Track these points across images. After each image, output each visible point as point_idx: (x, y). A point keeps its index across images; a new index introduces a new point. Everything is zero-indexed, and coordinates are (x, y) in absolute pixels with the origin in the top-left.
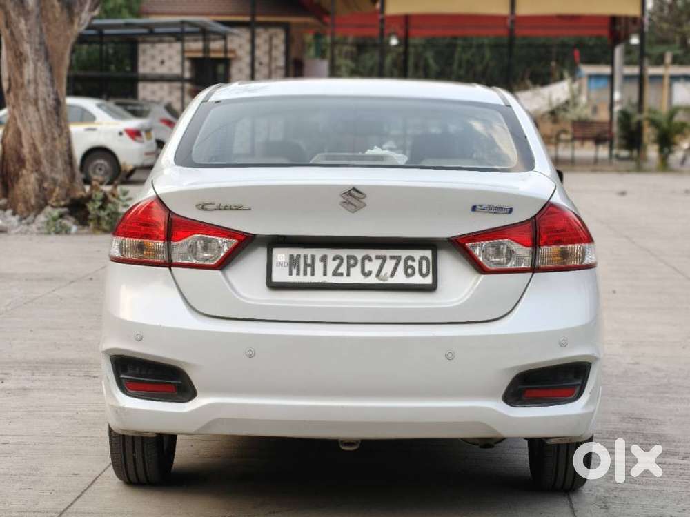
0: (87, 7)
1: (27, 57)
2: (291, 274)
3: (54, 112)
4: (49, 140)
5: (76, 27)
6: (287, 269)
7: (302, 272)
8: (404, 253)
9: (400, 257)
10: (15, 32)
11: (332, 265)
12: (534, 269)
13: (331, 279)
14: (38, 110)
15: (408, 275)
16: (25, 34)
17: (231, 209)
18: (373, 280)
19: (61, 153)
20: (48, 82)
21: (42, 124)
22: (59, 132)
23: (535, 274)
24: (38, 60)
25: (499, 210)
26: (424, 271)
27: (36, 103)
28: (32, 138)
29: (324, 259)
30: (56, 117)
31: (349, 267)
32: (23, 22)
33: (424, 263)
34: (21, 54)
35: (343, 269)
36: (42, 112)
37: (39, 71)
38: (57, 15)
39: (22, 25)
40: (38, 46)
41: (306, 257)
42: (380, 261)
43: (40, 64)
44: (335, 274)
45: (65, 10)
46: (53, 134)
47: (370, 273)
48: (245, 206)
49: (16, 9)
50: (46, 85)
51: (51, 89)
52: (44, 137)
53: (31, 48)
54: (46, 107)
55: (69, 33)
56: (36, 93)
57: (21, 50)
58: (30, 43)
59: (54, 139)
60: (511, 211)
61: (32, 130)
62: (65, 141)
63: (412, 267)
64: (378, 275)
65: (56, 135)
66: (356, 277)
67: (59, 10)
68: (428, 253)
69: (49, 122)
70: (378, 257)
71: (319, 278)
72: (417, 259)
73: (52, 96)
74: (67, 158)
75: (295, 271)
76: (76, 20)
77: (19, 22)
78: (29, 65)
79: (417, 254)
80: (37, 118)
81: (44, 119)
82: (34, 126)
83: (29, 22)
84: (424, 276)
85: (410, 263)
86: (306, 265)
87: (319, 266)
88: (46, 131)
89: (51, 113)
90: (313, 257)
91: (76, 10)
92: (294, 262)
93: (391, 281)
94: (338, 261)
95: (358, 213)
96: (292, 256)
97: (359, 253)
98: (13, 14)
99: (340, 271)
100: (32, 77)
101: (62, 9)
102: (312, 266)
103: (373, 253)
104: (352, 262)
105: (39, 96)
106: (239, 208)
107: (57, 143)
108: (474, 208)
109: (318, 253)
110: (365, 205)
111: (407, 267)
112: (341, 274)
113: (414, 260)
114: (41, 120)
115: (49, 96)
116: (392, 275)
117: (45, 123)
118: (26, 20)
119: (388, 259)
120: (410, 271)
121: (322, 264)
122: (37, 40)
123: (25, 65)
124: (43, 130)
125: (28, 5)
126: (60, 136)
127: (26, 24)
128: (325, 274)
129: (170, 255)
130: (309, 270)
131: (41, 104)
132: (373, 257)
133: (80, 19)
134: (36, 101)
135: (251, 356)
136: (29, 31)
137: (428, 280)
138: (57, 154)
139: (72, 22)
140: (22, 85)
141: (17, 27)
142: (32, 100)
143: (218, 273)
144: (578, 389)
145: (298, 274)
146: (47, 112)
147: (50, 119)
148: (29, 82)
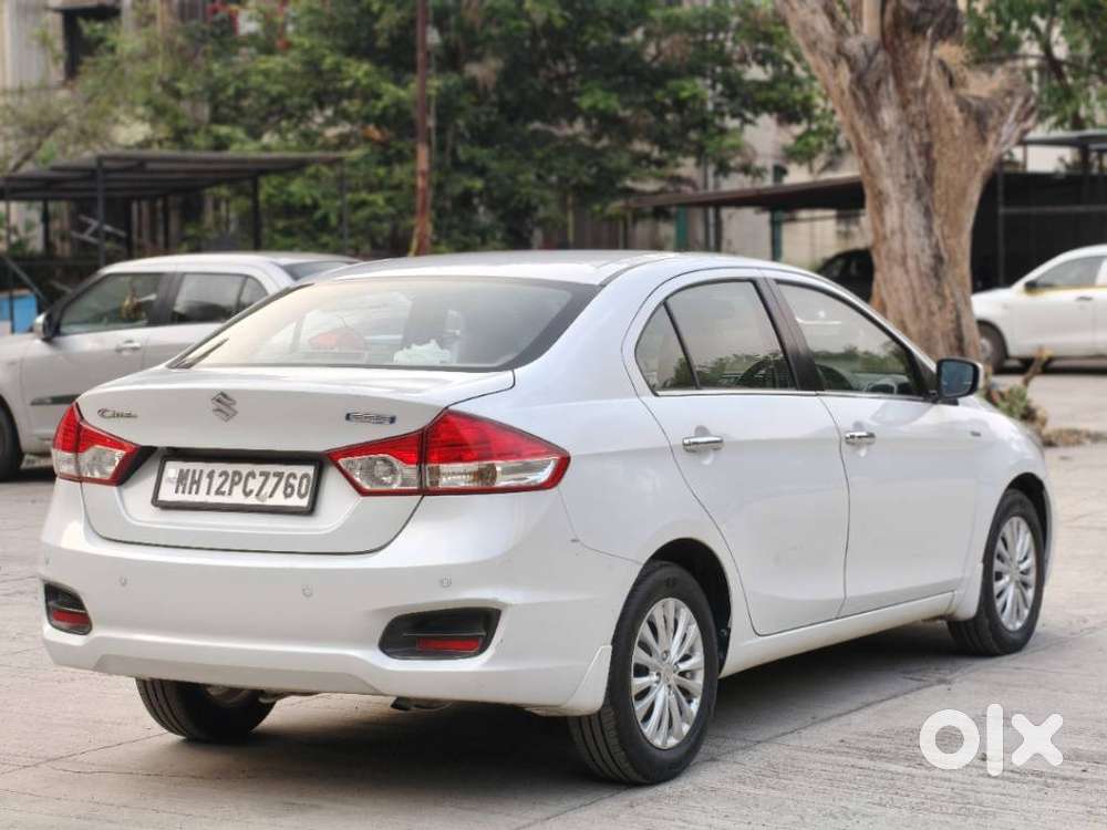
0: (1012, 116)
1: (888, 195)
2: (177, 492)
3: (932, 274)
4: (924, 315)
5: (990, 146)
6: (174, 487)
7: (187, 490)
8: (286, 469)
9: (283, 473)
10: (870, 161)
11: (217, 481)
12: (423, 492)
13: (213, 499)
14: (907, 272)
15: (287, 496)
16: (883, 163)
17: (122, 416)
18: (252, 500)
19: (943, 335)
20: (922, 232)
21: (913, 293)
22: (939, 303)
23: (426, 498)
24: (905, 200)
25: (379, 419)
26: (303, 491)
27: (904, 263)
28: (901, 313)
29: (211, 476)
30: (934, 281)
31: (234, 483)
32: (878, 147)
33: (305, 481)
34: (880, 193)
35: (226, 488)
36: (914, 275)
37: (907, 217)
38: (957, 132)
39: (878, 151)
40: (904, 181)
41: (194, 472)
42: (262, 478)
43: (907, 207)
44: (219, 492)
45: (972, 125)
46: (929, 305)
47: (251, 492)
48: (133, 413)
49: (868, 130)
50: (919, 236)
51: (926, 241)
52: (917, 311)
53: (894, 183)
54: (918, 267)
55: (977, 157)
56: (904, 247)
57: (880, 187)
58: (891, 176)
59: (931, 314)
60: (392, 420)
61: (900, 300)
62: (951, 316)
63: (292, 487)
64: (257, 495)
65: (935, 307)
66: (237, 497)
67: (961, 123)
68: (310, 470)
69: (923, 289)
70: (262, 474)
71: (201, 497)
72: (299, 476)
73: (928, 252)
74: (953, 340)
75: (181, 488)
76: (992, 137)
77: (873, 147)
78: (891, 207)
79: (300, 470)
80: (906, 283)
81: (916, 283)
82: (902, 295)
83: (887, 147)
84: (301, 496)
85: (292, 481)
86: (192, 484)
87: (205, 482)
88: (919, 302)
89: (927, 275)
90: (201, 472)
91: (991, 122)
92: (182, 477)
93: (270, 502)
94: (224, 477)
95: (231, 421)
96: (181, 471)
97: (244, 468)
98: (864, 137)
99: (223, 490)
100: (897, 225)
101: (966, 123)
102: (198, 483)
103: (258, 468)
104: (237, 479)
105: (908, 251)
106: (129, 416)
107: (937, 319)
108: (348, 417)
109: (206, 467)
110: (236, 412)
111: (288, 485)
112: (223, 493)
113: (295, 477)
114: (912, 287)
115: (923, 251)
116: (271, 496)
117: (917, 291)
118: (883, 144)
119: (271, 476)
120: (289, 490)
121: (208, 480)
122: (902, 171)
123: (886, 208)
124: (915, 301)
125: (884, 123)
126: (940, 308)
127: (884, 150)
128: (208, 493)
129: (78, 468)
130: (195, 487)
131: (911, 263)
132: (257, 473)
133: (999, 135)
134: (904, 258)
135: (124, 584)
136: (889, 159)
137: (304, 502)
138: (937, 334)
139: (984, 140)
140: (885, 238)
141: (872, 155)
142: (899, 258)
143: (114, 489)
144: (481, 641)
145: (183, 492)
146: (920, 274)
147: (926, 285)
148: (893, 233)
